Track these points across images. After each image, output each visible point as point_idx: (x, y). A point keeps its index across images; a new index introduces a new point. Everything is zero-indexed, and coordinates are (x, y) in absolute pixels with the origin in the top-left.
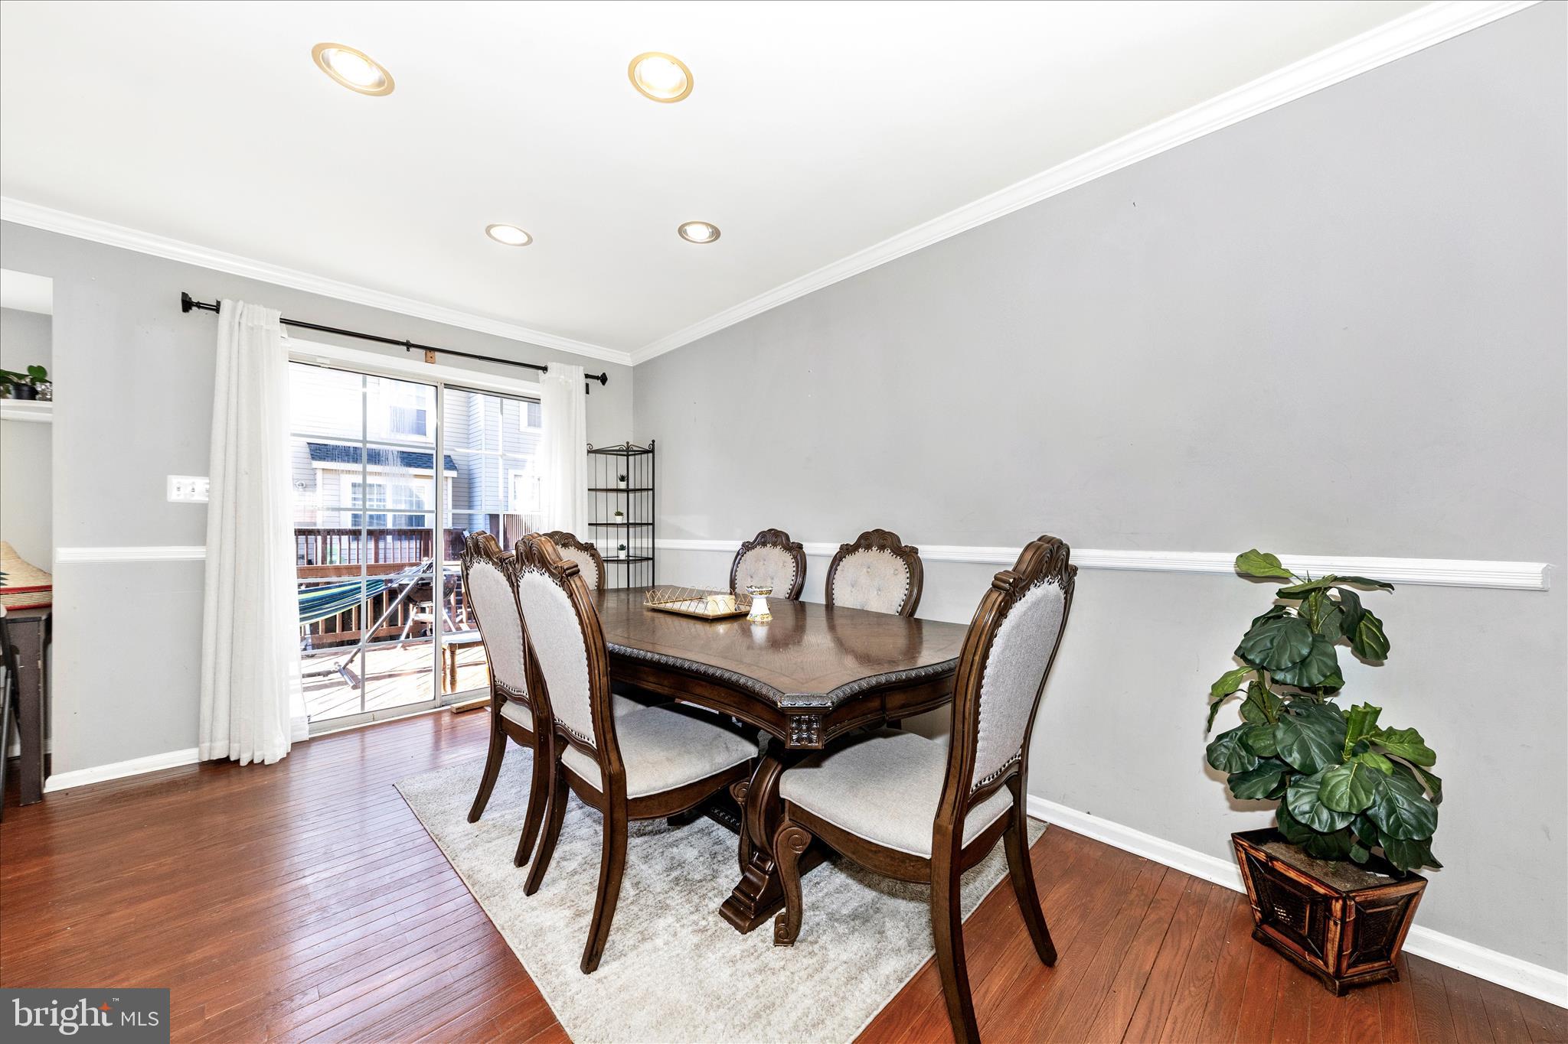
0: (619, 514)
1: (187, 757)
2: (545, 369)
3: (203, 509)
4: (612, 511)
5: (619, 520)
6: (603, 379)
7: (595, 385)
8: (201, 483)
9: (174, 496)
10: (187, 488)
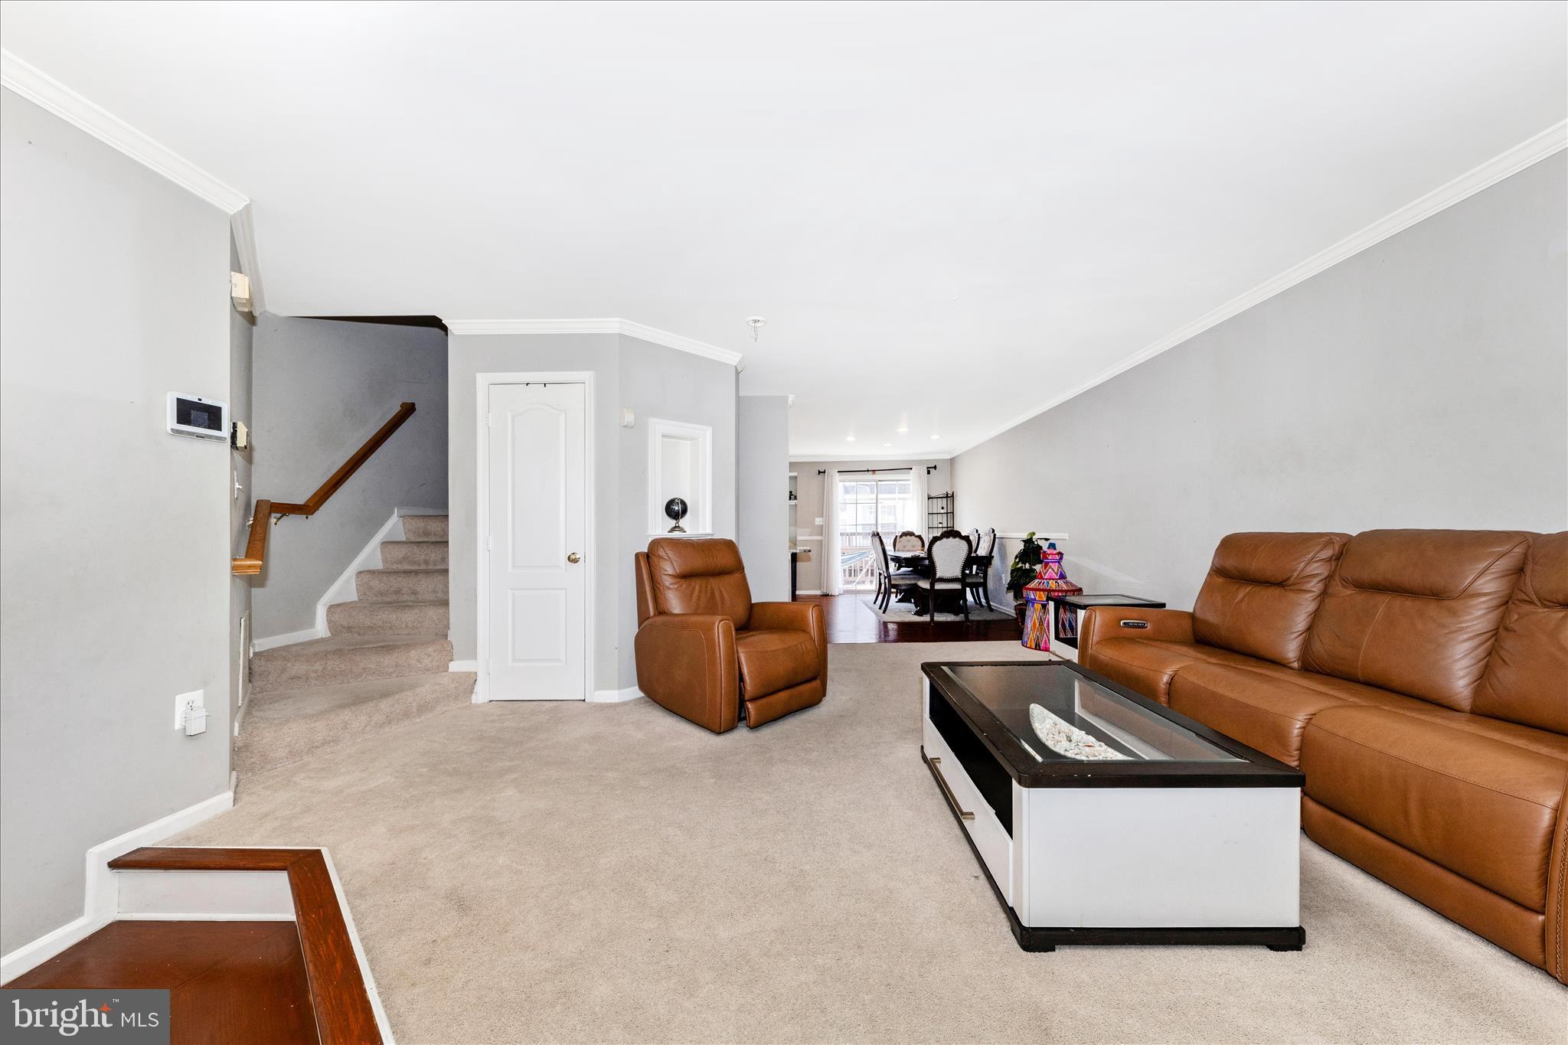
0: (943, 508)
1: (818, 592)
2: (911, 469)
3: (822, 526)
4: (940, 506)
5: (942, 511)
6: (935, 467)
7: (931, 470)
8: (821, 519)
9: (816, 523)
10: (818, 521)
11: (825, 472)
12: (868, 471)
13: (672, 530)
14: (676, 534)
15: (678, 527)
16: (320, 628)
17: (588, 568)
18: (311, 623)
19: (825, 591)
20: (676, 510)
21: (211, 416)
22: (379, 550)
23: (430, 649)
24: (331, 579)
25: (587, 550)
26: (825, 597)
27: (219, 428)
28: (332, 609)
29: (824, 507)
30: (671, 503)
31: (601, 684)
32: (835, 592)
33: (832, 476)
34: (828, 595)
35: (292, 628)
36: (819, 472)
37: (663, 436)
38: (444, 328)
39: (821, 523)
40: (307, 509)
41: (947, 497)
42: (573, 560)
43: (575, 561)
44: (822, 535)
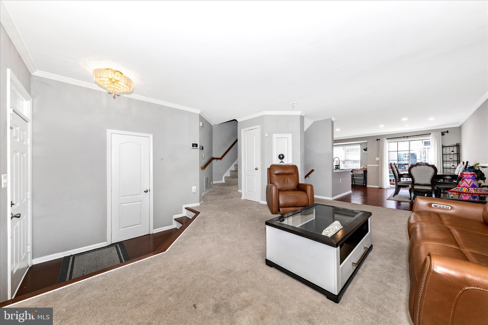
1: (377, 187)
2: (430, 134)
3: (379, 161)
6: (448, 132)
7: (446, 134)
9: (376, 160)
10: (377, 159)
11: (380, 139)
12: (404, 137)
13: (281, 162)
14: (282, 164)
15: (282, 161)
16: (223, 181)
17: (259, 171)
18: (222, 180)
19: (380, 187)
20: (281, 157)
21: (196, 145)
22: (234, 166)
23: (235, 187)
24: (226, 172)
25: (259, 167)
26: (380, 189)
27: (197, 147)
28: (225, 177)
29: (380, 152)
30: (280, 155)
31: (262, 200)
32: (385, 187)
33: (383, 141)
34: (381, 188)
35: (219, 180)
36: (377, 140)
37: (277, 138)
38: (237, 122)
39: (378, 160)
40: (221, 159)
41: (457, 146)
42: (256, 169)
43: (257, 169)
44: (378, 164)
